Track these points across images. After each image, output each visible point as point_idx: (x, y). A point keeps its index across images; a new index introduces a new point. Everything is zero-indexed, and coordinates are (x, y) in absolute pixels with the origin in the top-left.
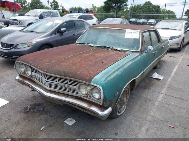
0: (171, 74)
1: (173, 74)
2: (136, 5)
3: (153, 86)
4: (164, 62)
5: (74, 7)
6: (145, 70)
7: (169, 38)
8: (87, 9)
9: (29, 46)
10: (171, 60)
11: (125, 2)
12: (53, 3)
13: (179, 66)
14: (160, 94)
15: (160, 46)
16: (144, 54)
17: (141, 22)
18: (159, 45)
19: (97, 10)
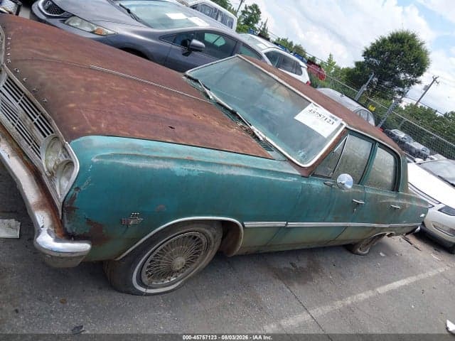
0: (380, 286)
1: (382, 290)
2: (427, 108)
3: (305, 283)
4: (390, 252)
5: (289, 41)
6: (291, 224)
7: (441, 206)
8: (314, 58)
9: (93, 32)
10: (411, 258)
11: (404, 88)
12: (250, 8)
13: (416, 282)
14: (301, 312)
15: (388, 201)
16: (316, 184)
17: (414, 148)
18: (387, 195)
19: (333, 71)
